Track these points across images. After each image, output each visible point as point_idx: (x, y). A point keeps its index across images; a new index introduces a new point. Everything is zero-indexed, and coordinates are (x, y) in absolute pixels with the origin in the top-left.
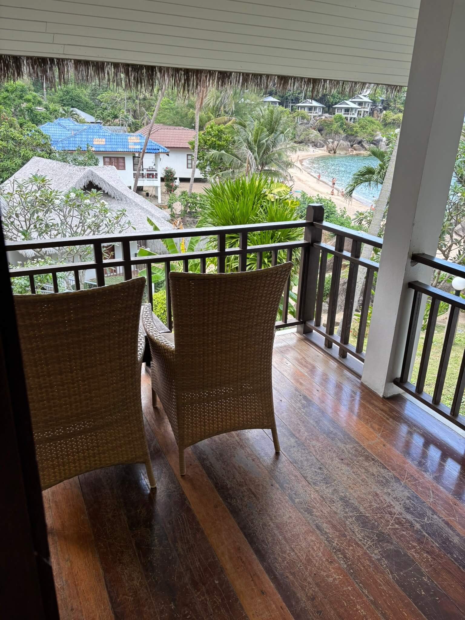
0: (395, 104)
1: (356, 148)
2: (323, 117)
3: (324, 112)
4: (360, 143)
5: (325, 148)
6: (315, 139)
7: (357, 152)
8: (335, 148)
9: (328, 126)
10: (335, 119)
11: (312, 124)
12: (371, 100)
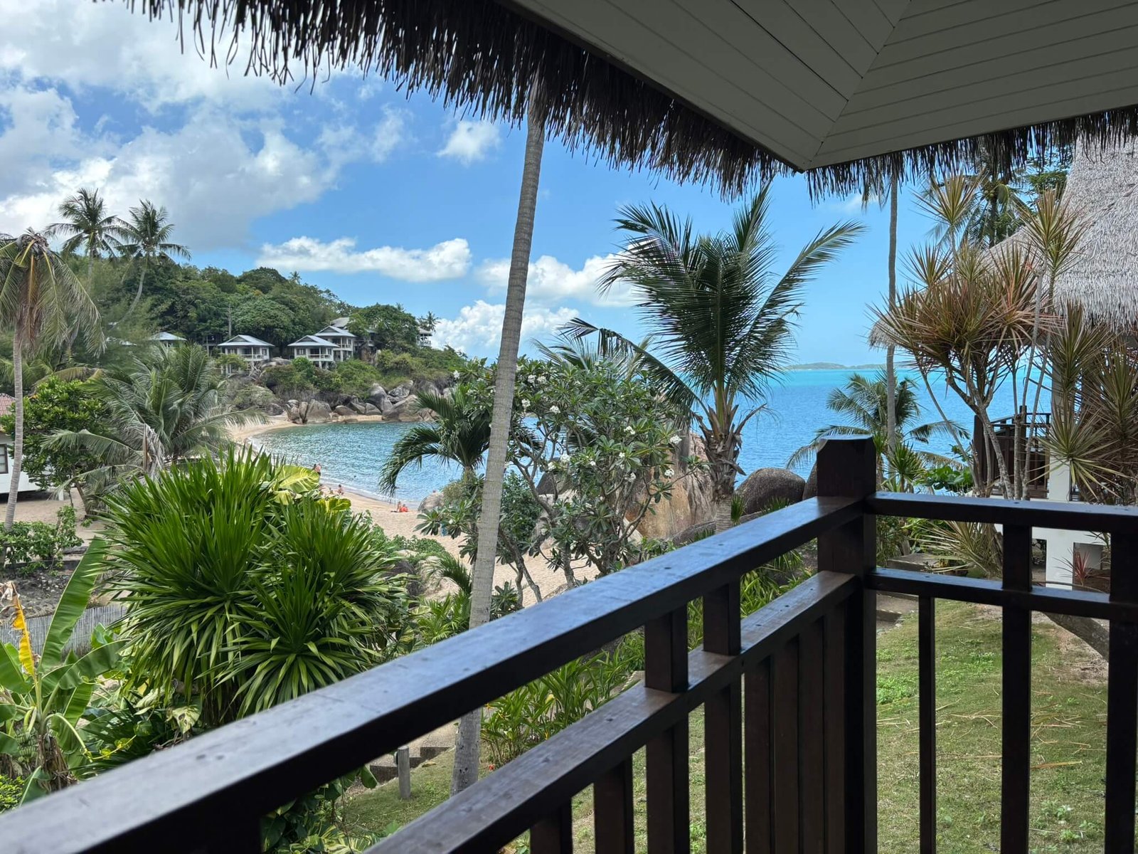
0: (393, 339)
1: (342, 411)
2: (274, 364)
3: (273, 354)
4: (347, 402)
5: (285, 414)
6: (264, 402)
7: (344, 418)
8: (303, 413)
9: (285, 378)
10: (296, 366)
11: (254, 377)
12: (353, 333)
